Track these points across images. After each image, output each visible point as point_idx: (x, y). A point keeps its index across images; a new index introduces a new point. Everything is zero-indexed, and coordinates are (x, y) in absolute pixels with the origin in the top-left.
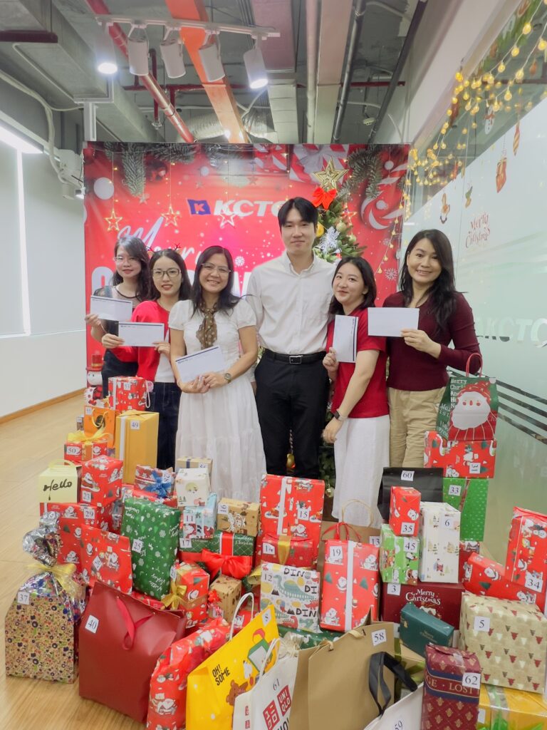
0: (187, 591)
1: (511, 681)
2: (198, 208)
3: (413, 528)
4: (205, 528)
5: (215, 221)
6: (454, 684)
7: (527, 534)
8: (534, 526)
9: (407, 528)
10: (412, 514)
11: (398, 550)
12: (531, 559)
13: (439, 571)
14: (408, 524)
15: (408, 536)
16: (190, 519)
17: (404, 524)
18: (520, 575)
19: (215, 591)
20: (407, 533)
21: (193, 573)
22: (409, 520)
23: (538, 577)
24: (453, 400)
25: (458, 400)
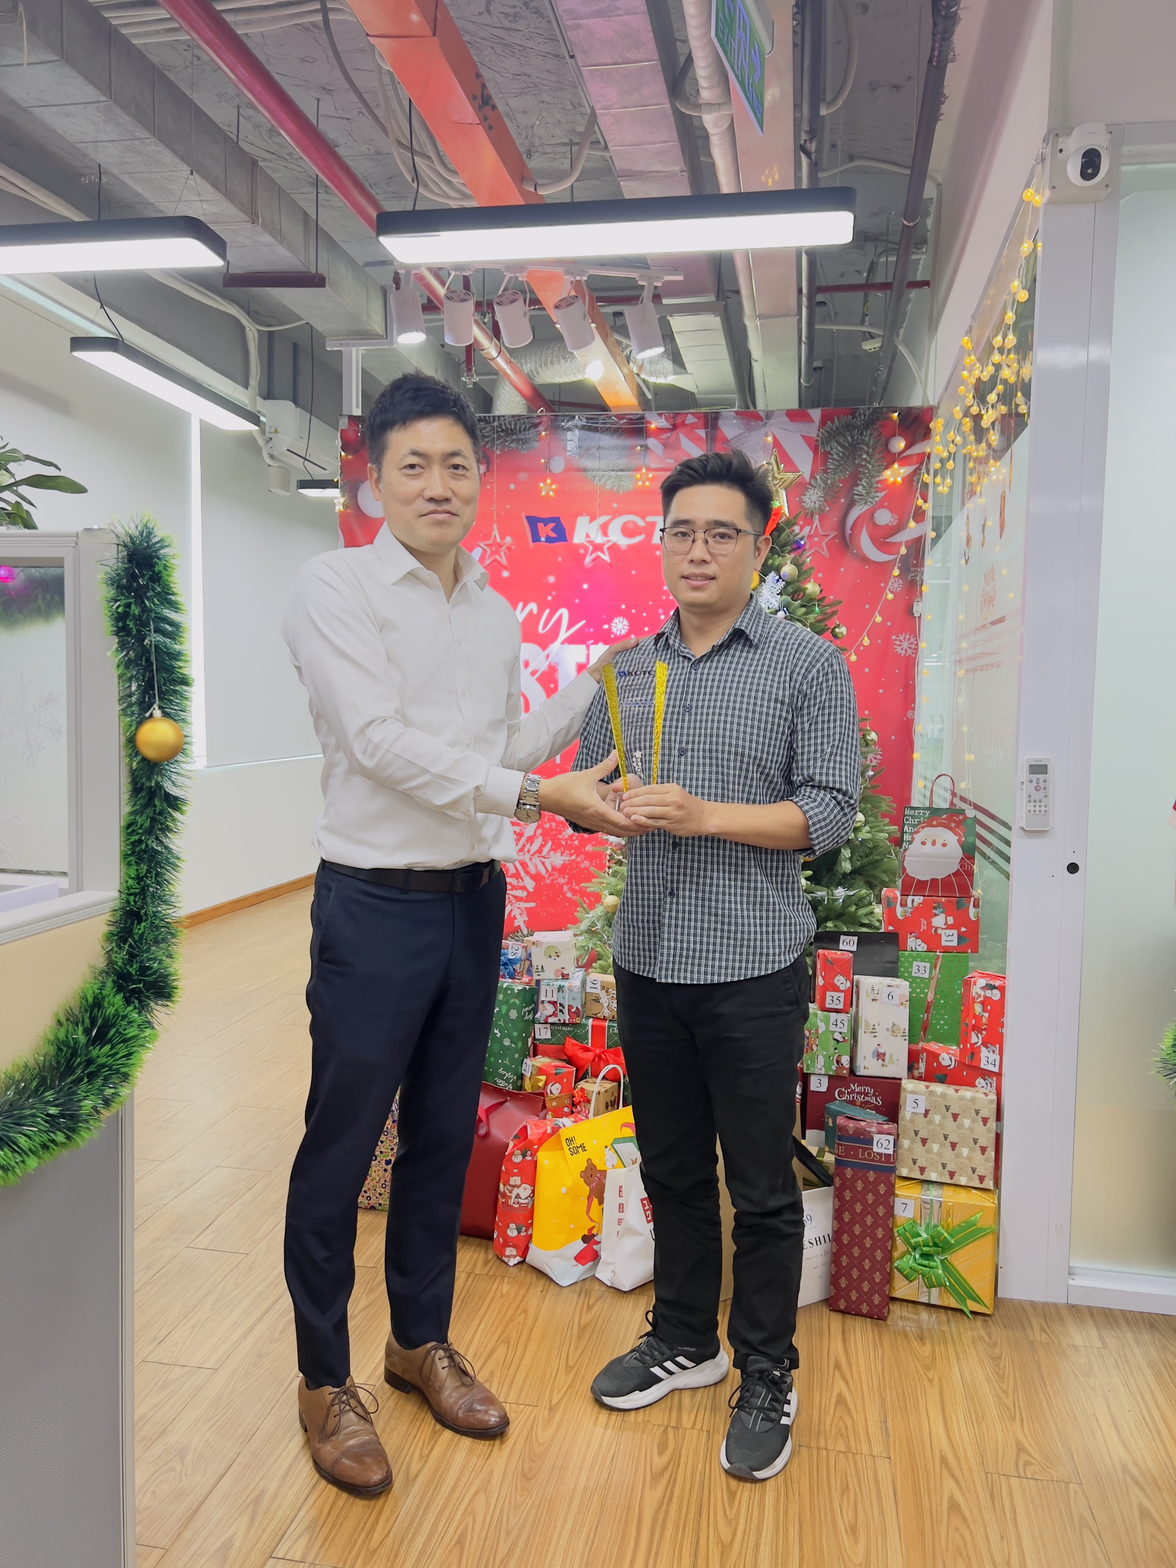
0: (546, 1084)
1: (952, 1174)
2: (545, 530)
3: (842, 999)
4: (570, 1007)
5: (576, 554)
6: (864, 1150)
7: (979, 996)
8: (987, 984)
9: (834, 999)
10: (841, 981)
11: (822, 1028)
12: (985, 1029)
13: (880, 1061)
14: (836, 995)
15: (837, 1011)
16: (549, 993)
17: (829, 994)
18: (974, 1052)
19: (582, 1090)
20: (833, 1006)
21: (553, 1064)
22: (836, 989)
23: (994, 1052)
24: (907, 837)
25: (913, 838)
